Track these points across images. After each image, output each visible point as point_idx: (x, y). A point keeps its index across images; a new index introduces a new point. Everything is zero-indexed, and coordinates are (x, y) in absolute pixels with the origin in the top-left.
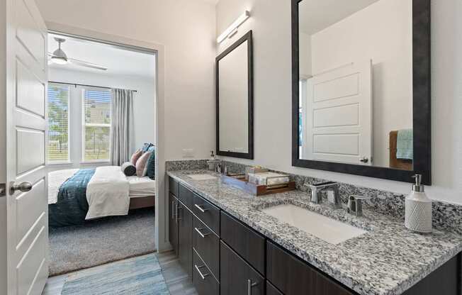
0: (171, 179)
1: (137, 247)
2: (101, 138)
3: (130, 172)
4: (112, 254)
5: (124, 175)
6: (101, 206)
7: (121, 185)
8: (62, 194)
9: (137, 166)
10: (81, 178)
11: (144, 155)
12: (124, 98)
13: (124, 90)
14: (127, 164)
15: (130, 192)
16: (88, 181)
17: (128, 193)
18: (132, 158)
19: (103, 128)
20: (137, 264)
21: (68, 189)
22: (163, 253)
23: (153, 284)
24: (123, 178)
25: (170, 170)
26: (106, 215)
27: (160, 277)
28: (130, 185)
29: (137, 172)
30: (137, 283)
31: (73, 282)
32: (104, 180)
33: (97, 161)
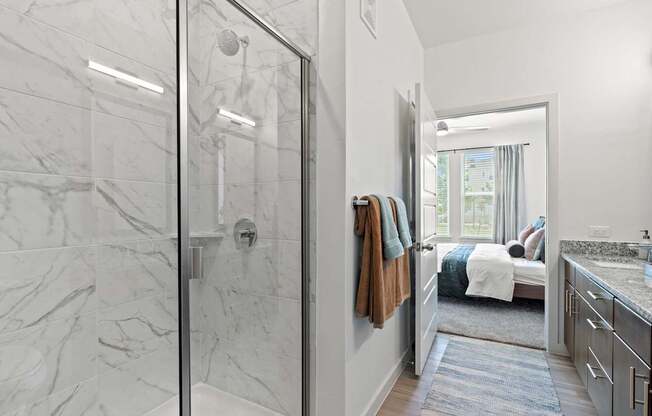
0: (567, 264)
1: (521, 338)
2: (482, 208)
3: (517, 252)
4: (491, 334)
5: (509, 255)
6: (481, 284)
7: (504, 266)
8: (446, 265)
9: (526, 246)
10: (461, 252)
11: (536, 232)
12: (511, 156)
13: (510, 147)
14: (513, 243)
15: (515, 275)
16: (468, 256)
17: (512, 276)
18: (521, 235)
19: (484, 197)
20: (519, 352)
21: (450, 260)
22: (555, 355)
23: (536, 376)
24: (507, 258)
25: (567, 252)
26: (486, 296)
27: (547, 374)
28: (515, 268)
29: (526, 254)
30: (517, 367)
31: (456, 342)
32: (484, 257)
33: (476, 236)
